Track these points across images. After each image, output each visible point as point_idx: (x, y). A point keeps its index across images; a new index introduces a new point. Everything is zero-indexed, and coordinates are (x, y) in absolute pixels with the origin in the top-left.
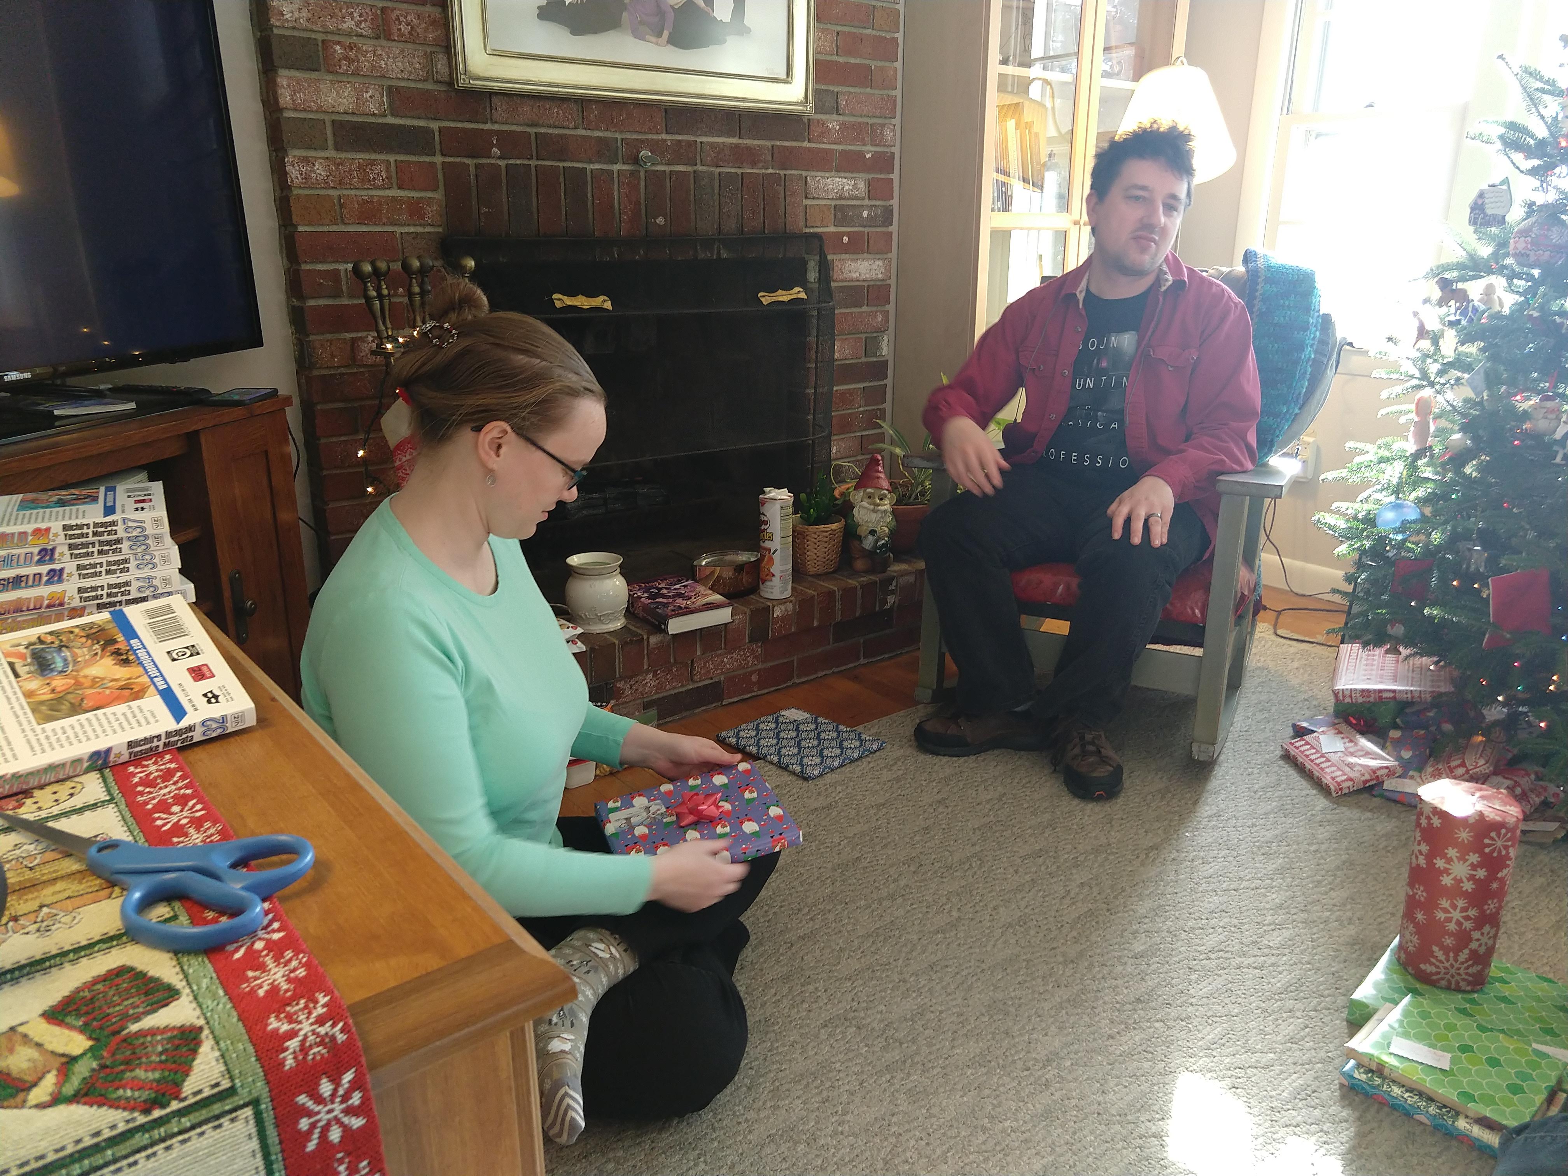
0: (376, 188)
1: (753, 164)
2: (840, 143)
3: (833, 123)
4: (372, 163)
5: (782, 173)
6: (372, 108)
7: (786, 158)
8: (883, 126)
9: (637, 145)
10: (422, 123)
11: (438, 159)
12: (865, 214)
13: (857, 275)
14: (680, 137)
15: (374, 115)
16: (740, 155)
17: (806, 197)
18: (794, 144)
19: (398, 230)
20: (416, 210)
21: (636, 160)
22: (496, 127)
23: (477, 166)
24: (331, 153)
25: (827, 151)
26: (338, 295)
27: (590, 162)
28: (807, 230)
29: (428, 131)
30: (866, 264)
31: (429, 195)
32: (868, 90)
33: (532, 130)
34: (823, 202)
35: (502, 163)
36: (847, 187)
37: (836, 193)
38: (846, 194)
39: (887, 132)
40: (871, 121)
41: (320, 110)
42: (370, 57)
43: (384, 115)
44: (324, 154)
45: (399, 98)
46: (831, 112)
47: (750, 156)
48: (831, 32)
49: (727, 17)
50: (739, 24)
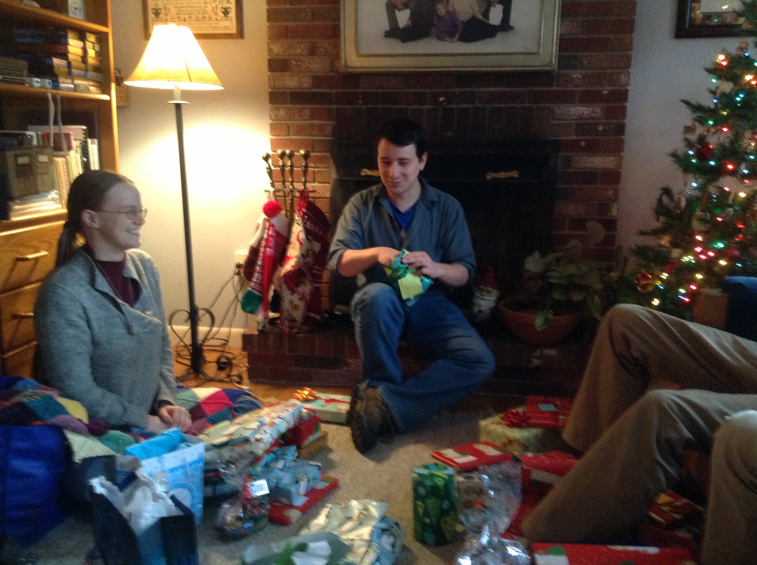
0: (305, 119)
1: (514, 102)
2: (582, 86)
3: (577, 75)
4: (304, 109)
5: (535, 106)
6: (306, 85)
7: (537, 97)
8: (620, 73)
9: (439, 95)
10: (327, 91)
11: (334, 106)
12: (601, 128)
13: (592, 165)
14: (465, 89)
15: (307, 88)
16: (505, 97)
17: (554, 119)
18: (546, 89)
19: (314, 137)
20: (321, 129)
21: (436, 104)
22: (363, 90)
23: (351, 109)
24: (288, 106)
25: (570, 91)
27: (411, 105)
28: (553, 138)
29: (330, 94)
30: (600, 158)
31: (329, 122)
32: (609, 52)
33: (380, 91)
34: (566, 122)
35: (364, 107)
36: (586, 112)
37: (578, 116)
38: (586, 116)
39: (623, 77)
40: (608, 71)
41: (284, 88)
42: (307, 64)
43: (310, 88)
44: (285, 106)
45: (317, 80)
46: (575, 68)
47: (513, 97)
48: (577, 21)
49: (498, 23)
50: (506, 25)
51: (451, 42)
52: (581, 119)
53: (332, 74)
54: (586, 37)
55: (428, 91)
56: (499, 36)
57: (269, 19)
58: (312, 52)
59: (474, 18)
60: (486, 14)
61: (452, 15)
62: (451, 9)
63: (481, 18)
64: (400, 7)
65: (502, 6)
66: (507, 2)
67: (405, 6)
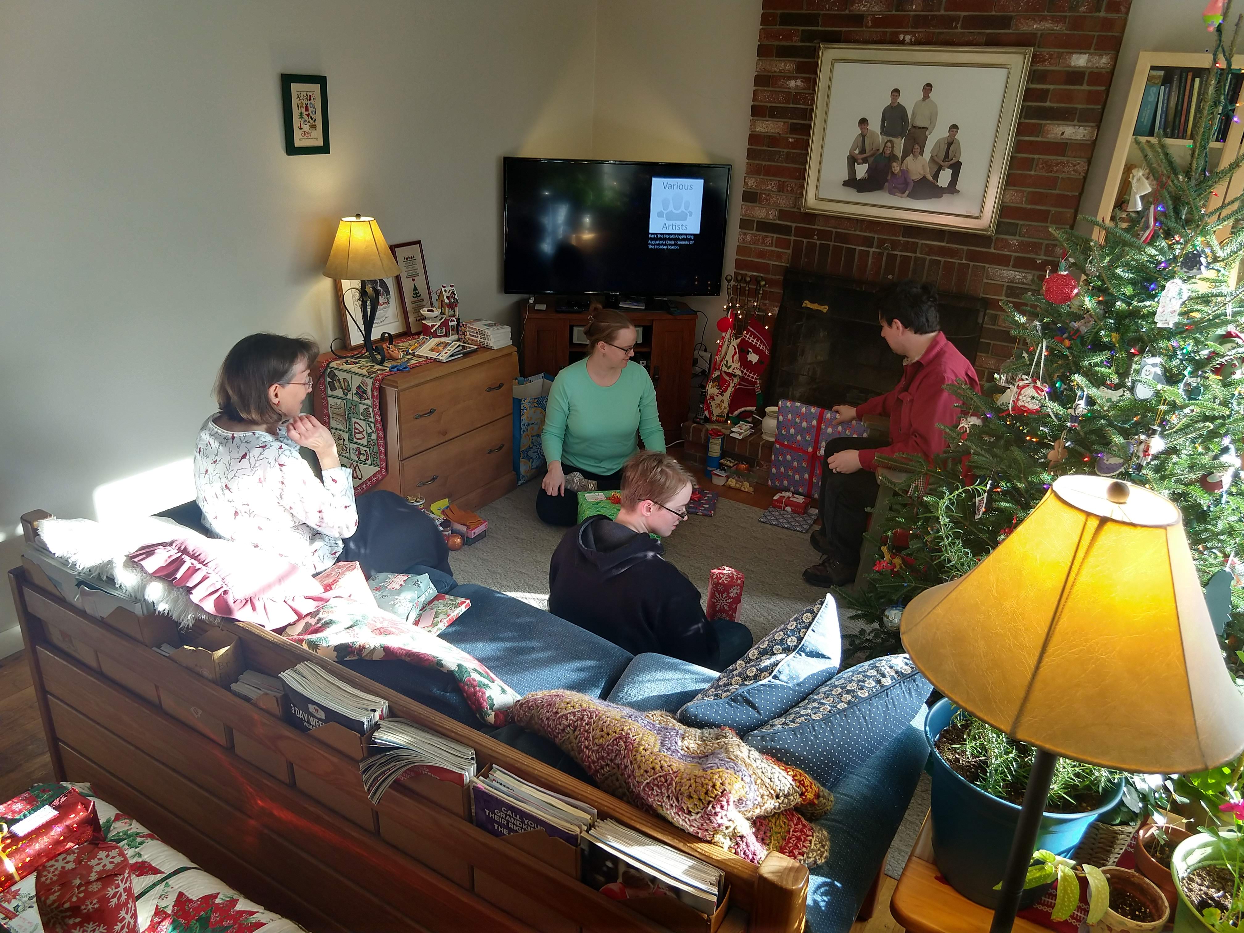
0: (766, 246)
1: (952, 257)
2: (1018, 252)
3: (1014, 241)
4: (767, 237)
5: (972, 264)
6: (771, 217)
7: (973, 256)
9: (886, 241)
10: (789, 224)
11: (793, 238)
14: (909, 240)
15: (772, 220)
16: (942, 251)
17: (986, 279)
18: (984, 249)
19: (772, 263)
20: (779, 256)
21: (882, 248)
22: (819, 228)
23: (808, 242)
24: (754, 232)
25: (1005, 255)
27: (859, 246)
28: (983, 296)
29: (791, 227)
31: (786, 251)
33: (834, 230)
34: (998, 283)
35: (818, 242)
36: (1018, 277)
37: (1010, 279)
38: (1017, 281)
40: (1046, 242)
41: (753, 217)
42: (775, 199)
43: (775, 220)
44: (752, 232)
45: (783, 214)
46: (1012, 234)
47: (952, 253)
48: (1023, 192)
49: (945, 185)
50: (952, 188)
51: (901, 197)
52: (1011, 282)
53: (795, 210)
54: (1029, 207)
55: (876, 236)
57: (748, 157)
58: (781, 189)
59: (924, 178)
60: (936, 176)
61: (905, 173)
62: (905, 168)
63: (931, 179)
64: (860, 161)
65: (951, 171)
66: (956, 167)
67: (865, 161)
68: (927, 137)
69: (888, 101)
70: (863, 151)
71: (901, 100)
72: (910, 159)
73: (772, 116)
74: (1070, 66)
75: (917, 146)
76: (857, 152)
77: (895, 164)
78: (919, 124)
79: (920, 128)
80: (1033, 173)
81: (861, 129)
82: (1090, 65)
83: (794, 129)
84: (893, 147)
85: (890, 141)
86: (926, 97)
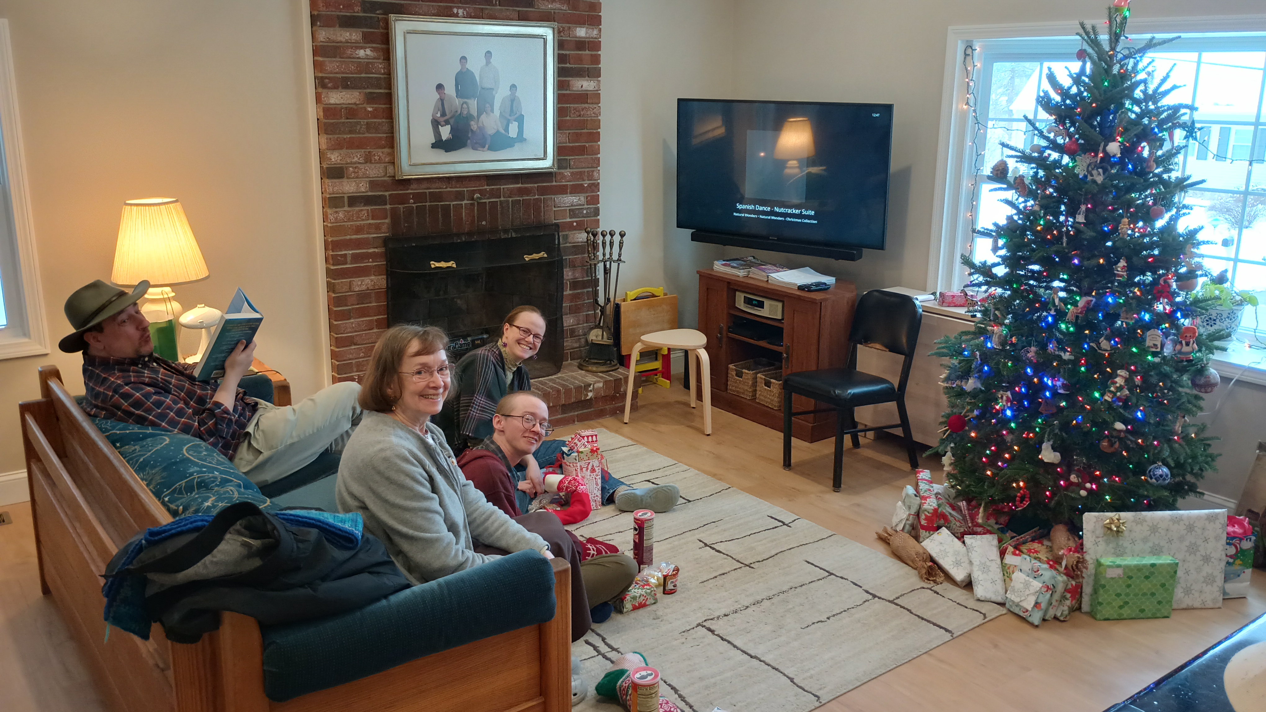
0: (363, 220)
1: (528, 195)
2: (572, 181)
3: (567, 173)
4: (362, 210)
5: (542, 197)
6: (363, 189)
7: (543, 191)
8: (593, 171)
9: (474, 192)
10: (382, 193)
11: (388, 207)
12: (585, 212)
13: (581, 240)
14: (493, 187)
15: (364, 192)
16: (521, 192)
17: (555, 207)
18: (548, 184)
19: (370, 236)
20: (377, 227)
21: (473, 199)
22: (413, 191)
23: (404, 208)
24: (346, 208)
25: (564, 186)
26: (346, 264)
27: (452, 201)
28: (556, 221)
29: (385, 196)
31: (384, 221)
32: (586, 156)
33: (428, 191)
34: (563, 208)
35: (415, 205)
36: (575, 200)
37: (570, 203)
38: (575, 203)
39: (595, 174)
40: (586, 170)
41: (342, 193)
42: (363, 170)
43: (367, 192)
44: (342, 209)
45: (374, 184)
46: (566, 168)
47: (527, 192)
48: (565, 133)
49: (515, 136)
50: (521, 138)
51: (482, 151)
52: (572, 205)
53: (386, 179)
54: (571, 145)
55: (465, 189)
56: (517, 145)
58: (368, 160)
59: (498, 132)
60: (507, 129)
61: (482, 129)
62: (481, 125)
63: (503, 132)
64: (443, 123)
65: (517, 123)
66: (520, 120)
67: (447, 122)
68: (494, 97)
69: (458, 68)
70: (443, 114)
71: (469, 66)
72: (483, 117)
73: (346, 87)
74: (576, 37)
75: (487, 105)
76: (439, 115)
77: (472, 123)
78: (487, 85)
79: (488, 89)
80: (568, 118)
81: (439, 94)
82: (588, 36)
83: (371, 98)
84: (468, 108)
85: (466, 103)
86: (488, 62)
